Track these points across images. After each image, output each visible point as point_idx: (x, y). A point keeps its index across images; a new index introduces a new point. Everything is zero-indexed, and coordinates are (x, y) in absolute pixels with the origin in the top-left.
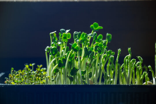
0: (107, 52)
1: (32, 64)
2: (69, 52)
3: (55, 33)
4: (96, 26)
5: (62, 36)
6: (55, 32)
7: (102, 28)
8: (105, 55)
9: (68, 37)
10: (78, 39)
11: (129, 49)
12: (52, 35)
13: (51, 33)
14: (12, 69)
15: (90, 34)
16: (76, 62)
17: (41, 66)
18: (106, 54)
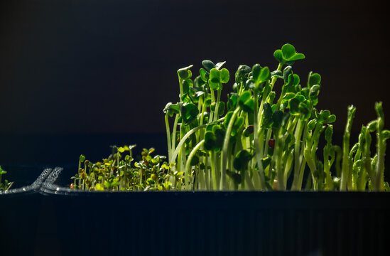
0: (318, 115)
1: (128, 146)
2: (232, 114)
3: (190, 69)
4: (288, 54)
5: (207, 76)
6: (191, 66)
7: (303, 56)
8: (314, 123)
9: (223, 79)
10: (254, 82)
11: (378, 105)
12: (184, 74)
13: (180, 70)
14: (83, 157)
15: (276, 72)
16: (244, 139)
17: (152, 150)
18: (315, 120)
